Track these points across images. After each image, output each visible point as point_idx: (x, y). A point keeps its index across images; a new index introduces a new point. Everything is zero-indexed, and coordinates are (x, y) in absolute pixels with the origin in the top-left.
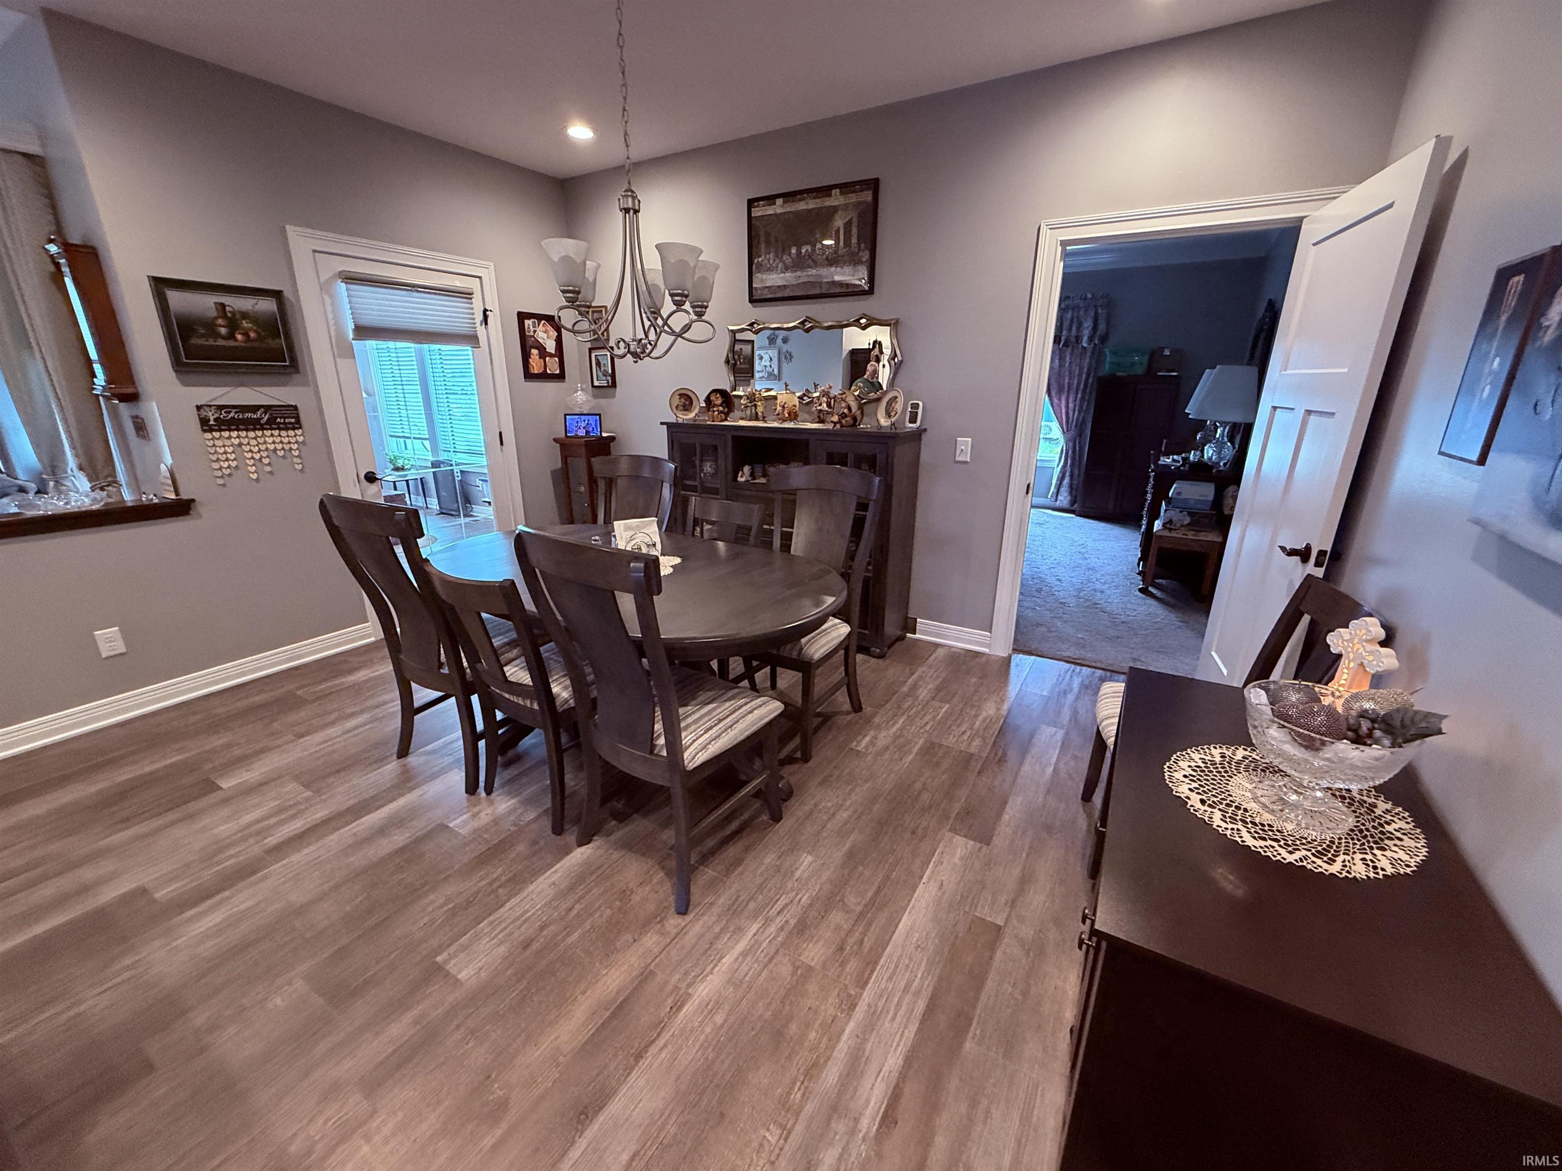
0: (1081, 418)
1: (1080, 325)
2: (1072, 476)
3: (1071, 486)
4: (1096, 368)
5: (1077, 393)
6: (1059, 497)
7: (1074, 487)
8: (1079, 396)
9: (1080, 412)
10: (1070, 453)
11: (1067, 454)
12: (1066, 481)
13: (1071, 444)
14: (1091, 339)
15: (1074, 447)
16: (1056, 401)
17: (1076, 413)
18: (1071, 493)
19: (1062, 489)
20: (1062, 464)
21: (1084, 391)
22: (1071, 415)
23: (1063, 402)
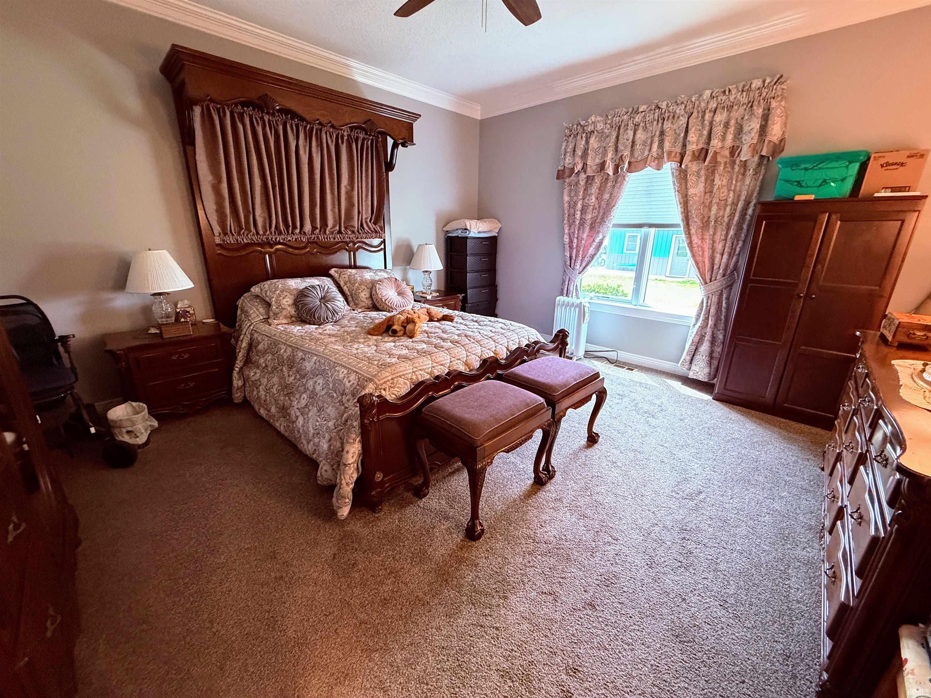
0: (731, 266)
1: (739, 130)
2: (713, 342)
3: (711, 355)
4: (760, 193)
5: (728, 229)
6: (693, 367)
7: (716, 355)
8: (732, 232)
9: (730, 255)
10: (713, 310)
11: (708, 312)
12: (705, 347)
13: (715, 299)
14: (754, 149)
15: (719, 303)
16: (696, 240)
17: (725, 256)
18: (710, 364)
19: (697, 357)
20: (699, 324)
21: (739, 228)
22: (717, 260)
23: (708, 242)
